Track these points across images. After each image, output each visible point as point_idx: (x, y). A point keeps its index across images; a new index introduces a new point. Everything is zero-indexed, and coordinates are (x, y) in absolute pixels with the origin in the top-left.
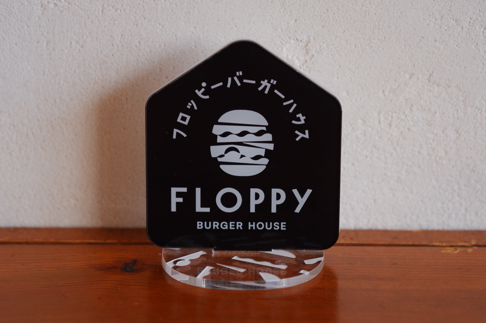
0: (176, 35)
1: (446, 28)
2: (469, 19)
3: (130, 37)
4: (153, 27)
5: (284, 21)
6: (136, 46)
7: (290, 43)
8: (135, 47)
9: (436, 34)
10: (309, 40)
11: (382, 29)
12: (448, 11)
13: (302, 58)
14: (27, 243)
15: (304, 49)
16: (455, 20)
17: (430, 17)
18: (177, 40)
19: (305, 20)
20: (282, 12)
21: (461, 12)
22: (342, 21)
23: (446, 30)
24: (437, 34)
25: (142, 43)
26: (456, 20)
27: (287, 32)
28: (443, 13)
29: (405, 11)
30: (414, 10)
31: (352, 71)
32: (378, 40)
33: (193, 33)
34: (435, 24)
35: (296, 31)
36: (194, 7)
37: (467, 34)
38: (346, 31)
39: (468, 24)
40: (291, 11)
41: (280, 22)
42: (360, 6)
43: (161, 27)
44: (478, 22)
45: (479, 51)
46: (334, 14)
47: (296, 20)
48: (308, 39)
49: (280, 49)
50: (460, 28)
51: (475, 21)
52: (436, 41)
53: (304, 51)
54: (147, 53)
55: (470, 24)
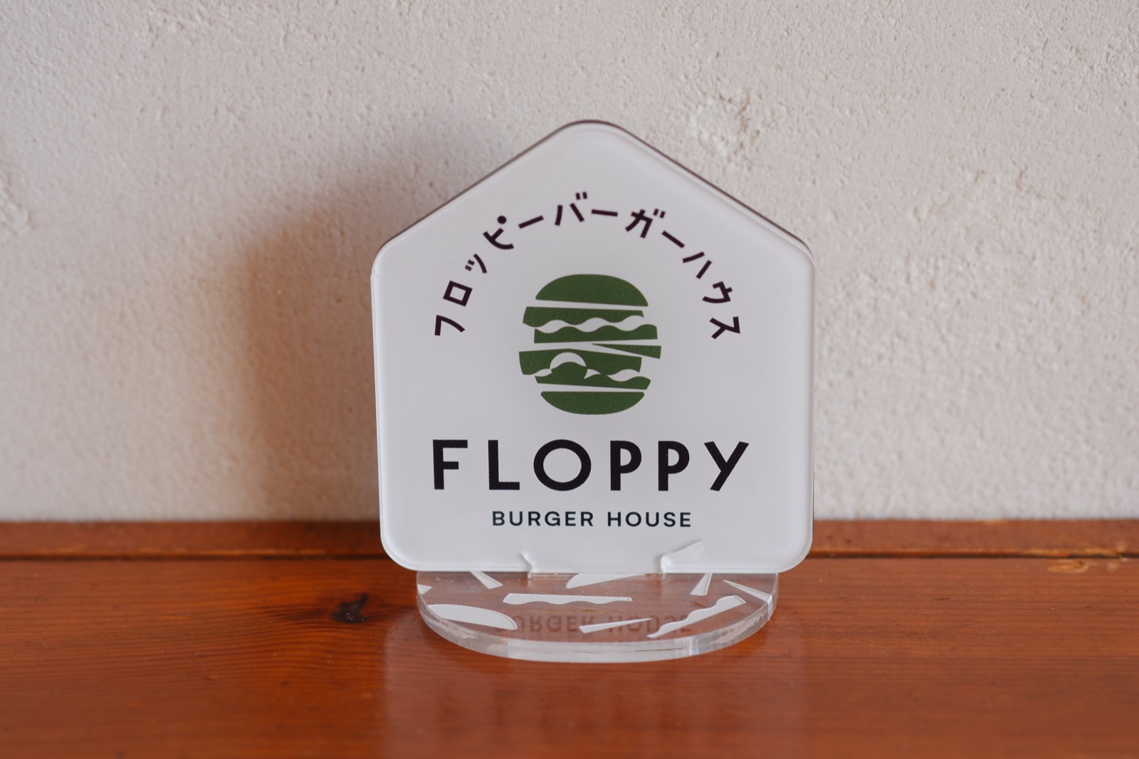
0: (449, 91)
1: (1055, 68)
2: (1106, 48)
3: (347, 96)
4: (399, 74)
5: (690, 56)
6: (362, 116)
7: (705, 106)
8: (358, 119)
9: (1033, 82)
10: (749, 98)
11: (911, 72)
12: (1059, 29)
13: (733, 139)
14: (126, 558)
15: (736, 118)
16: (1074, 50)
17: (1018, 44)
18: (452, 100)
19: (739, 53)
20: (687, 36)
21: (1089, 33)
22: (822, 55)
23: (1055, 73)
24: (1036, 80)
25: (375, 108)
26: (1077, 51)
27: (698, 80)
28: (1047, 35)
29: (963, 32)
30: (982, 28)
31: (845, 167)
32: (903, 96)
33: (488, 86)
34: (1030, 58)
35: (718, 79)
36: (489, 27)
37: (1102, 80)
38: (831, 77)
39: (1104, 57)
40: (706, 35)
41: (683, 59)
42: (862, 22)
43: (416, 73)
44: (1127, 55)
45: (1130, 117)
46: (803, 39)
47: (718, 54)
48: (745, 96)
49: (683, 118)
50: (1086, 69)
51: (1120, 52)
52: (1032, 97)
53: (738, 122)
54: (387, 132)
55: (1110, 58)
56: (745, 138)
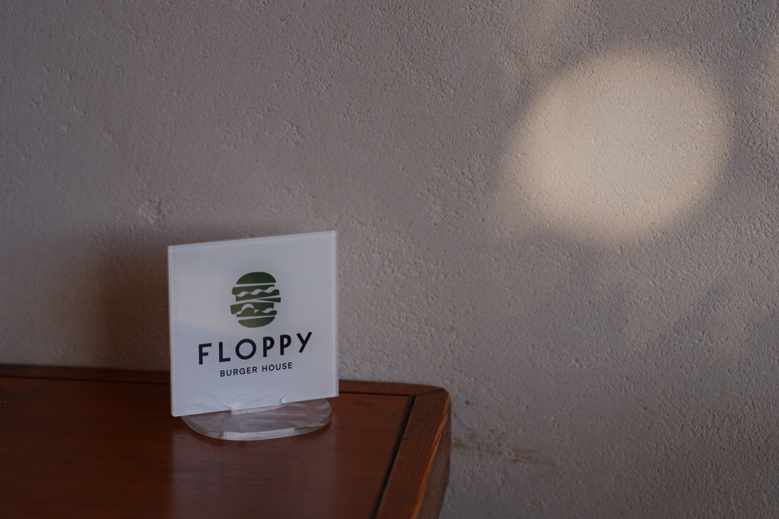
56: (160, 217)
